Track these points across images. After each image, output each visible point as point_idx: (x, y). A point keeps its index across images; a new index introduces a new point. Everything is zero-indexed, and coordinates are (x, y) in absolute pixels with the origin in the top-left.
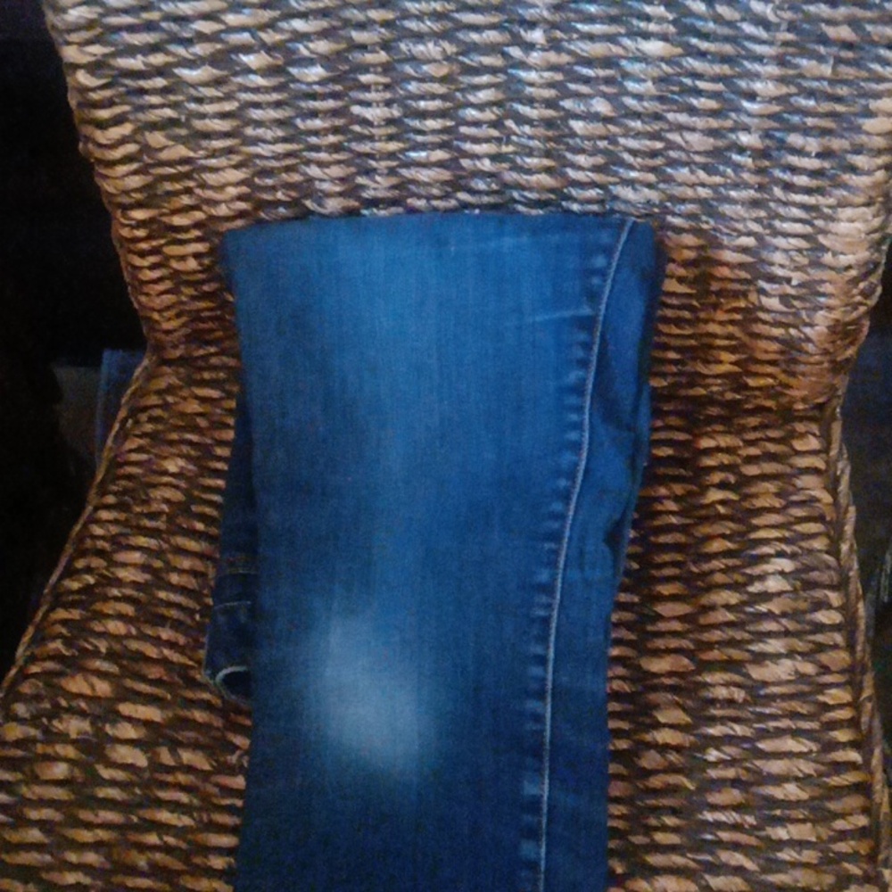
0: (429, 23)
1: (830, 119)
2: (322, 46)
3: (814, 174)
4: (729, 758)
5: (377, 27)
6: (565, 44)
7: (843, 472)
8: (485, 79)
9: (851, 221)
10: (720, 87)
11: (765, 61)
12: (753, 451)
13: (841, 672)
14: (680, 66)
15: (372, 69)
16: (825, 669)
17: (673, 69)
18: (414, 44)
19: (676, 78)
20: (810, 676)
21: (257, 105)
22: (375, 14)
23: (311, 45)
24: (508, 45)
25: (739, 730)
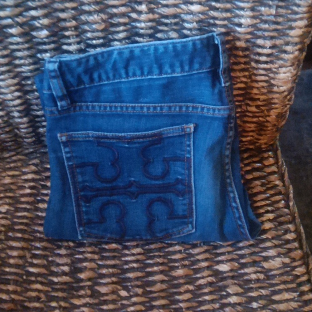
0: (93, 6)
1: (275, 32)
2: (45, 21)
3: (268, 55)
4: (262, 306)
5: (70, 10)
6: (156, 10)
7: (285, 171)
8: (121, 28)
9: (285, 73)
10: (226, 22)
11: (245, 10)
12: (249, 168)
13: (300, 260)
14: (208, 15)
15: (70, 29)
16: (294, 260)
17: (204, 16)
18: (88, 16)
19: (206, 20)
20: (288, 264)
21: (19, 50)
22: (68, 5)
23: (41, 22)
24: (130, 13)
25: (264, 292)
